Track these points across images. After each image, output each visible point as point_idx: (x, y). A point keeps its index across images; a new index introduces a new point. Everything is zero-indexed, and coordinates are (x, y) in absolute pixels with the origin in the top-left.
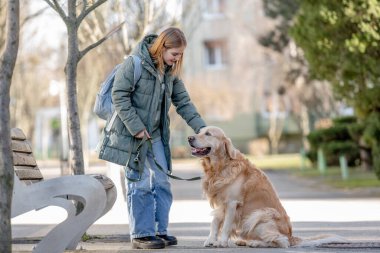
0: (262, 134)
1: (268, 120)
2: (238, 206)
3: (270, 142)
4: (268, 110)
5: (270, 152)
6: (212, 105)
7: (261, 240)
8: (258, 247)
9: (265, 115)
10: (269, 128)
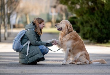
0: (49, 21)
1: (52, 16)
2: (70, 51)
3: (52, 23)
4: (52, 12)
5: (52, 27)
6: (32, 10)
7: (81, 62)
8: (81, 64)
9: (50, 14)
10: (51, 19)
